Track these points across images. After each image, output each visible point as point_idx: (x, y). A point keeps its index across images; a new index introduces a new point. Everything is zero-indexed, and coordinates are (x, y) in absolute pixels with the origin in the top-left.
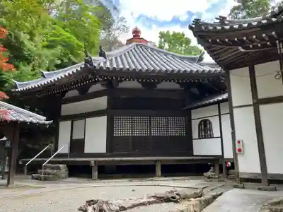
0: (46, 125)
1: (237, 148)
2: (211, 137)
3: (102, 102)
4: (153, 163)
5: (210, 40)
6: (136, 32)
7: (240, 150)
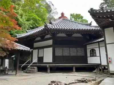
0: (30, 51)
1: (109, 61)
2: (96, 56)
3: (50, 42)
4: (71, 67)
5: (97, 17)
6: (62, 14)
7: (110, 62)
